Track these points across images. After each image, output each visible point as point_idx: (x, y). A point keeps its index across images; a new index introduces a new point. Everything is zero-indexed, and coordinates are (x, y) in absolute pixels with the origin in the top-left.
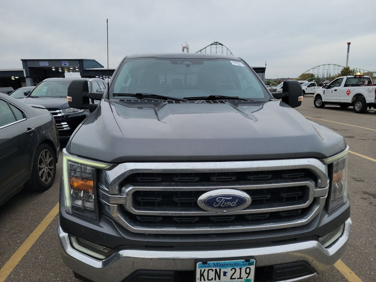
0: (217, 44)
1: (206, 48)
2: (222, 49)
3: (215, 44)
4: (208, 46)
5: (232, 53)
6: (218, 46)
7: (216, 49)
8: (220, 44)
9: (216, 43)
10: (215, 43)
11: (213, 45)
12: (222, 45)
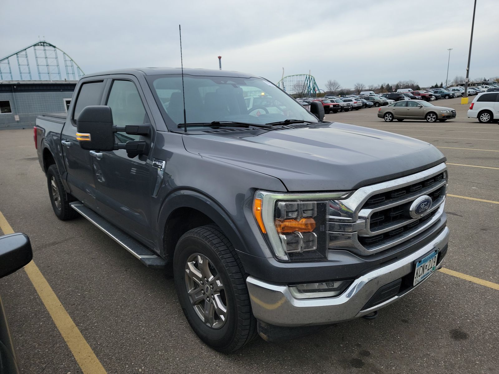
0: (45, 44)
1: (25, 49)
2: (56, 54)
3: (41, 45)
4: (29, 47)
5: (73, 59)
6: (47, 48)
7: (45, 53)
8: (50, 45)
9: (43, 44)
10: (41, 42)
11: (38, 45)
12: (54, 47)
